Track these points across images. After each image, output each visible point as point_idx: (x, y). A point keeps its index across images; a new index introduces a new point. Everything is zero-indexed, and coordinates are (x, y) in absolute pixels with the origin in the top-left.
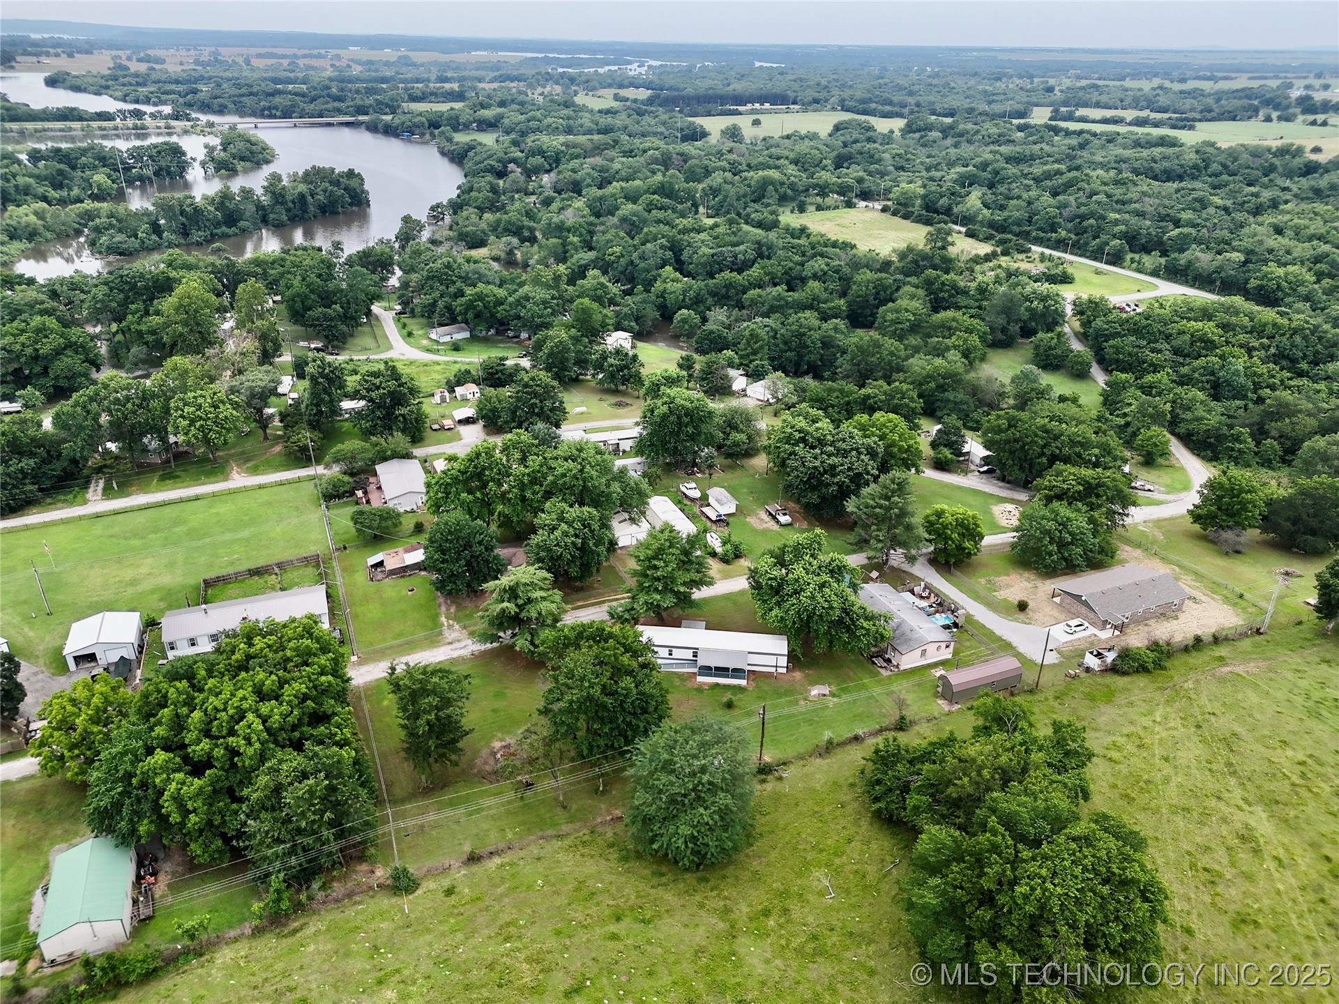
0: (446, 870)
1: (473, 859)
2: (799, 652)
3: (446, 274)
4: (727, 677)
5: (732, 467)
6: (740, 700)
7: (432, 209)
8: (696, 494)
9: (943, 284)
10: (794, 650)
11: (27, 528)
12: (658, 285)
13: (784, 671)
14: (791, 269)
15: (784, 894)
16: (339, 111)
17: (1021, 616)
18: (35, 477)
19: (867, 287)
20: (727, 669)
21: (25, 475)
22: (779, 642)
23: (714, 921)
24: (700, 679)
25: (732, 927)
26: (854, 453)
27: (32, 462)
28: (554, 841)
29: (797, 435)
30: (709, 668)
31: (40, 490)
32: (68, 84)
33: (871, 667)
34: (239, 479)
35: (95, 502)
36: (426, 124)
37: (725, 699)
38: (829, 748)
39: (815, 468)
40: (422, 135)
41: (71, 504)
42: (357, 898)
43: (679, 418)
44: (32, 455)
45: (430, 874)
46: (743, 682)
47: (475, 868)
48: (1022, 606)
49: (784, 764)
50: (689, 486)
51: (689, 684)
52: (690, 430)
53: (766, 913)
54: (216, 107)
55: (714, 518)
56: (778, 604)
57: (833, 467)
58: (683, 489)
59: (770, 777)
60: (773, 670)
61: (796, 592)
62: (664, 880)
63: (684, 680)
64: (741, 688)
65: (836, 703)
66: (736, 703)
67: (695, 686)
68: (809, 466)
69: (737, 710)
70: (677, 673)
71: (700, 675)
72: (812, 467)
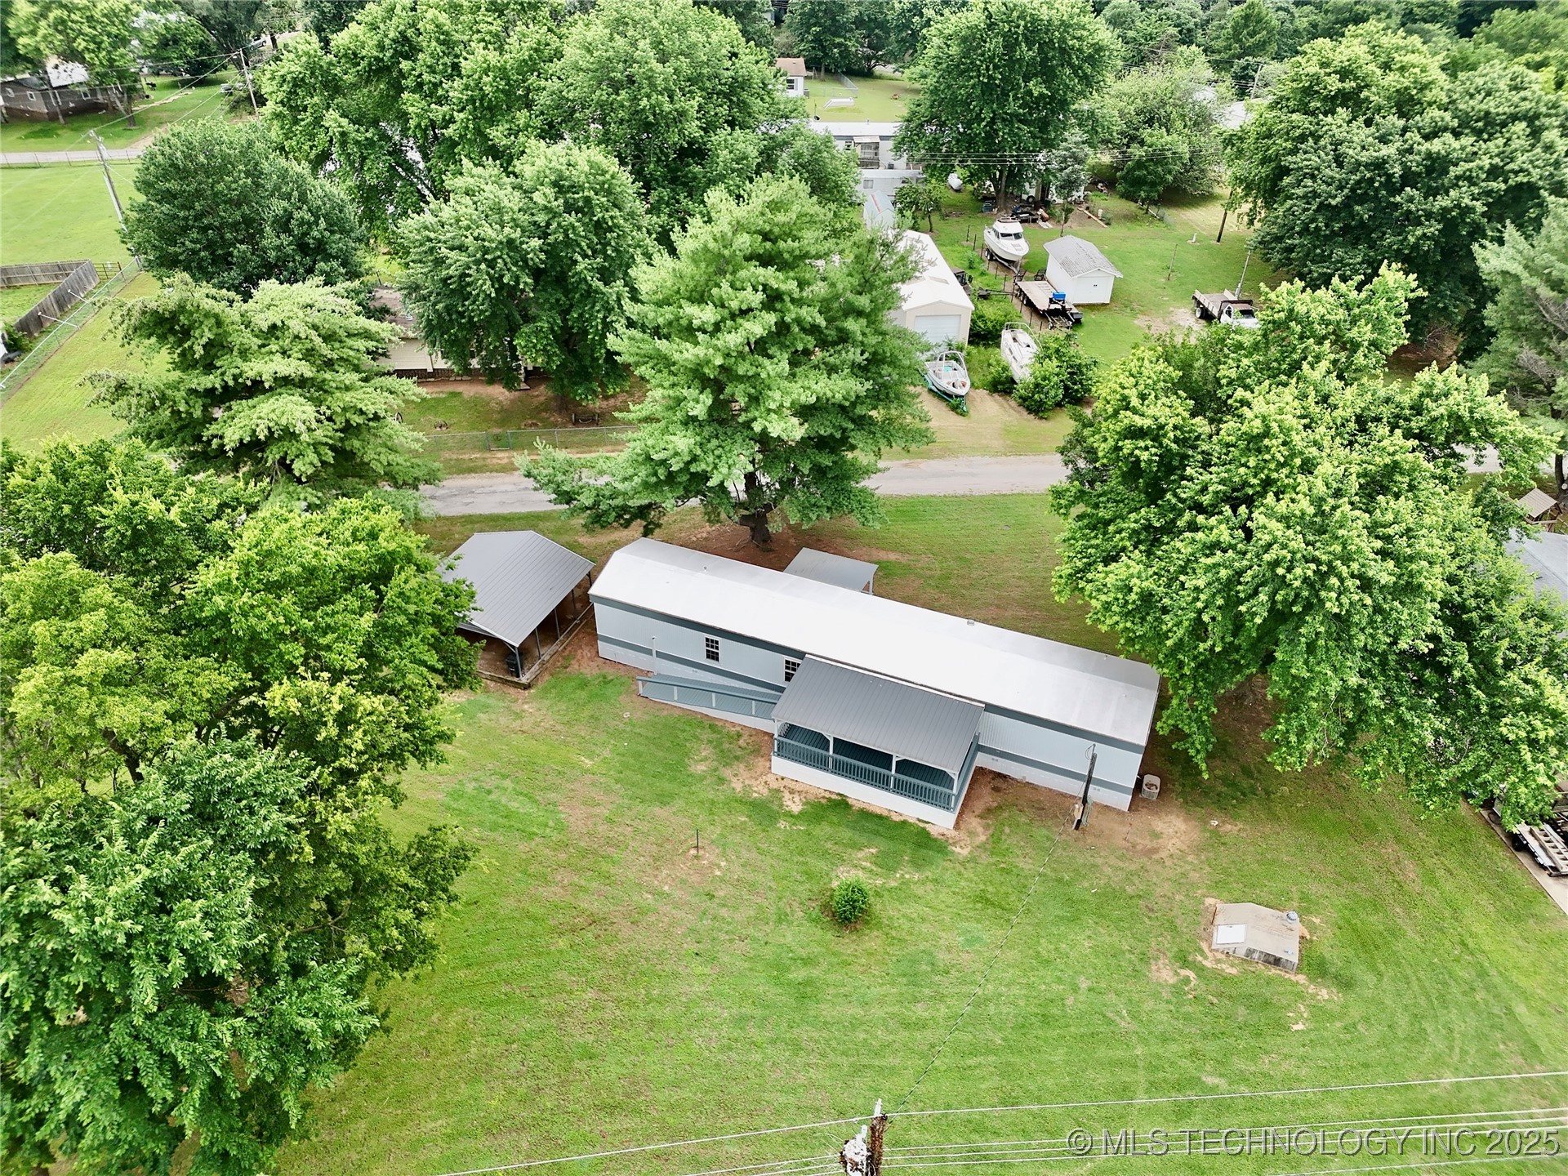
2: (1197, 746)
4: (881, 782)
5: (1131, 218)
6: (902, 893)
8: (1014, 249)
10: (1177, 733)
13: (1123, 801)
20: (884, 759)
22: (1119, 689)
24: (783, 768)
26: (1520, 127)
29: (1334, 84)
30: (820, 740)
37: (844, 877)
39: (1379, 165)
43: (1010, 45)
46: (940, 820)
50: (1001, 227)
51: (739, 781)
52: (1037, 88)
55: (1042, 304)
57: (1437, 165)
58: (990, 239)
60: (1076, 788)
63: (727, 758)
64: (922, 841)
65: (1320, 1014)
66: (877, 906)
67: (759, 791)
68: (1358, 164)
69: (872, 940)
70: (713, 725)
71: (783, 752)
72: (1367, 166)
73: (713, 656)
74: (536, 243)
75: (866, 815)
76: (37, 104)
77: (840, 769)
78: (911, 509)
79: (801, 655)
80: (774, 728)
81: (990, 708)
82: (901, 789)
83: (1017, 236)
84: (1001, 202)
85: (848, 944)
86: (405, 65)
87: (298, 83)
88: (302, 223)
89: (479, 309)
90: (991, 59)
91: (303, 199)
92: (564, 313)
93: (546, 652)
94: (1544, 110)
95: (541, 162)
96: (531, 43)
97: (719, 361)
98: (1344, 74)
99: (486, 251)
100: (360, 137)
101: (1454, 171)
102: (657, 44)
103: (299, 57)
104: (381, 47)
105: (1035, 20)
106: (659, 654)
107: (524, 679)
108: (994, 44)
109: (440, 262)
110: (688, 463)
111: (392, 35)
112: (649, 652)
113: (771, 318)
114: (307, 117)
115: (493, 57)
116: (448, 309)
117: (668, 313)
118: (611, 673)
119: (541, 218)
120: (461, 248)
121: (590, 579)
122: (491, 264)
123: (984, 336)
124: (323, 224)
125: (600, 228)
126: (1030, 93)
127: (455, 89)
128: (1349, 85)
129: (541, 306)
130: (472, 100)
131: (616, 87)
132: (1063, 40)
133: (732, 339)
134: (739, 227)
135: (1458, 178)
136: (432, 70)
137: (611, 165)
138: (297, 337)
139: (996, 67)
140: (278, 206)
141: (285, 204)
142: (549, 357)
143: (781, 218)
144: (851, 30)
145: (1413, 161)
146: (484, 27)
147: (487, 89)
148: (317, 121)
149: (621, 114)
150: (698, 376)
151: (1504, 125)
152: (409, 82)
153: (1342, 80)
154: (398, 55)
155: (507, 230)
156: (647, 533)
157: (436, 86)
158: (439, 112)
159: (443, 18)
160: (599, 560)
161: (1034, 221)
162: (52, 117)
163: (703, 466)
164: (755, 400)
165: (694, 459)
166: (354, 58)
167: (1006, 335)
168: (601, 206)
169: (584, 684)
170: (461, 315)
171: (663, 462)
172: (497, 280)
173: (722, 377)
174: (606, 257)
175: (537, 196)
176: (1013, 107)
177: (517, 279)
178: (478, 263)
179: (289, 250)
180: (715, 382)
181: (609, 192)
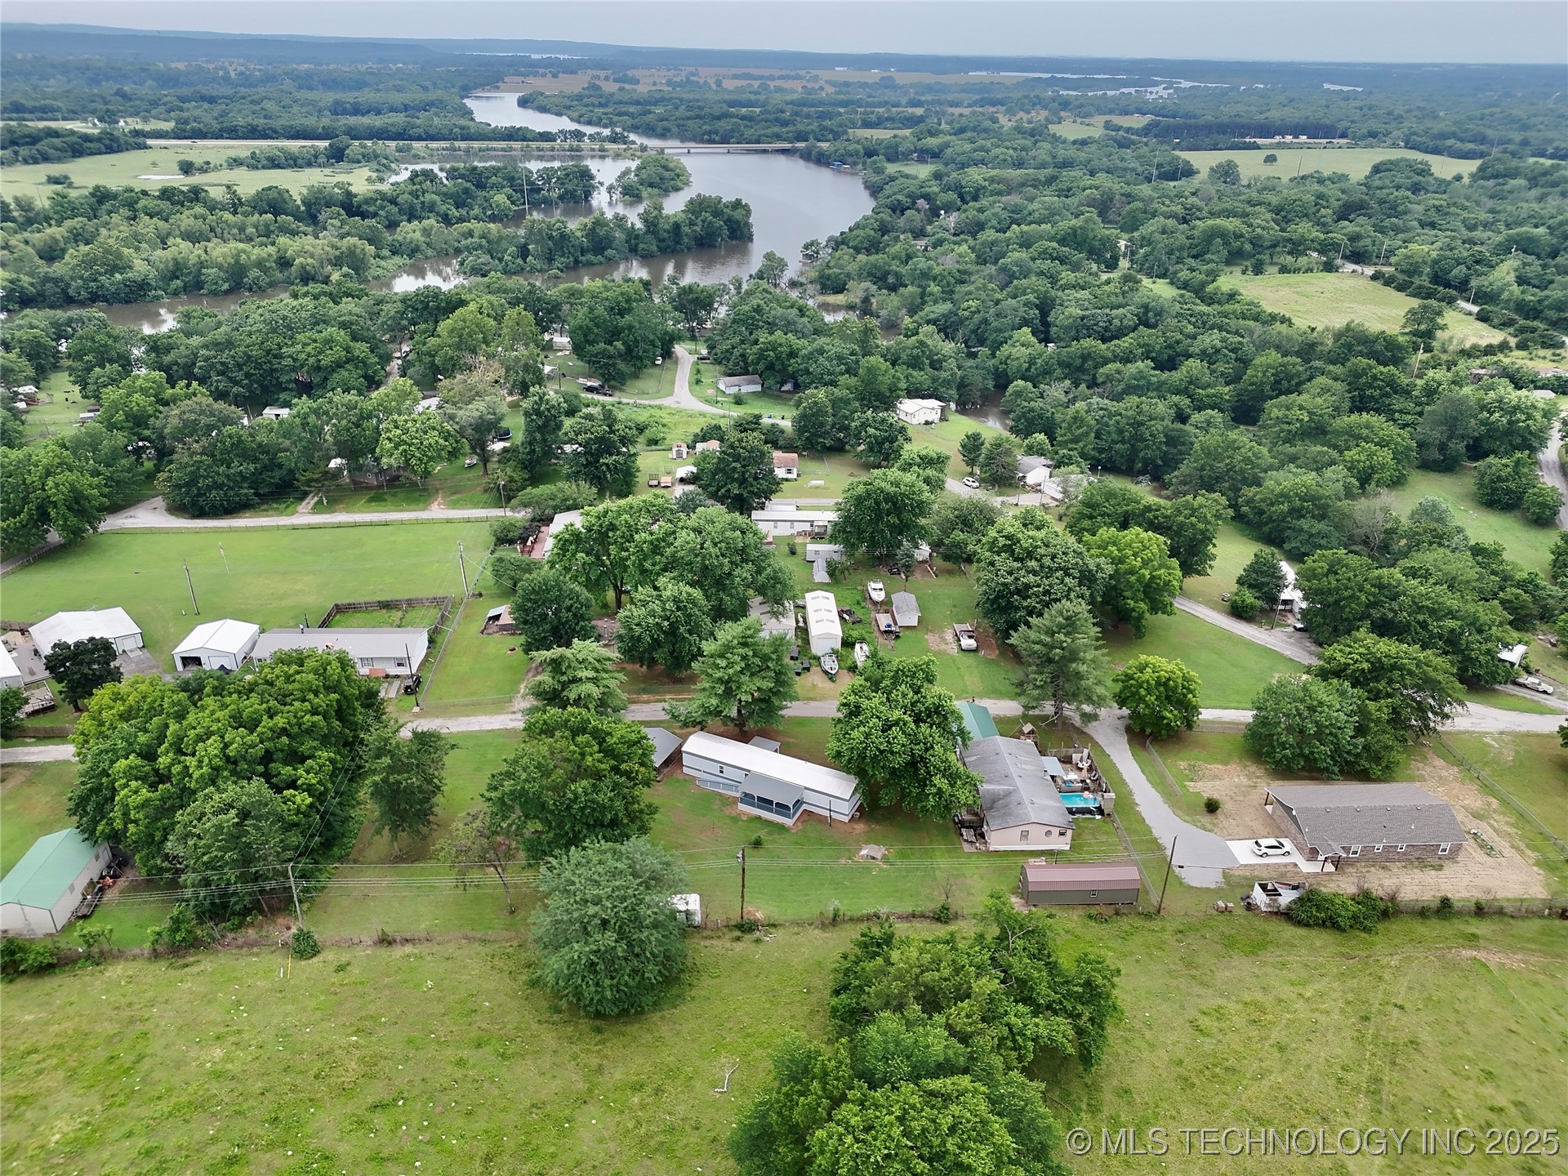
0: (352, 944)
1: (385, 941)
3: (753, 318)
4: (771, 811)
5: (950, 572)
6: (773, 841)
7: (806, 247)
8: (880, 596)
9: (1375, 377)
11: (231, 529)
12: (1005, 350)
13: (848, 819)
14: (1178, 342)
15: (671, 1073)
16: (778, 137)
17: (1206, 819)
18: (254, 481)
19: (1264, 373)
20: (771, 802)
21: (244, 479)
22: (844, 783)
23: (575, 1077)
24: (742, 807)
25: (590, 1091)
27: (252, 467)
28: (476, 945)
30: (752, 797)
31: (257, 494)
32: (536, 103)
33: (955, 838)
34: (437, 510)
35: (303, 515)
37: (756, 836)
38: (835, 921)
40: (855, 164)
41: (280, 513)
42: (255, 950)
44: (255, 460)
45: (337, 945)
46: (788, 822)
47: (384, 952)
48: (1212, 807)
49: (774, 926)
50: (875, 585)
51: (728, 811)
53: (638, 1087)
54: (659, 130)
55: (883, 628)
57: (1027, 586)
58: (869, 588)
59: (747, 936)
60: (827, 813)
62: (556, 1017)
63: (724, 805)
64: (782, 828)
65: (882, 870)
66: (766, 843)
67: (734, 814)
69: (761, 852)
70: (721, 795)
71: (742, 801)
73: (723, 772)
74: (666, 623)
75: (767, 821)
76: (372, 480)
77: (759, 807)
78: (802, 722)
79: (750, 771)
80: (738, 795)
81: (805, 789)
82: (777, 812)
85: (756, 853)
90: (869, 508)
92: (674, 646)
93: (665, 771)
96: (662, 530)
97: (727, 676)
99: (648, 626)
104: (601, 526)
105: (888, 493)
106: (705, 772)
107: (659, 779)
108: (870, 502)
109: (631, 629)
110: (716, 707)
111: (606, 522)
112: (699, 770)
113: (744, 663)
115: (646, 536)
116: (632, 645)
118: (687, 777)
119: (668, 614)
120: (640, 625)
121: (681, 746)
122: (650, 631)
123: (848, 644)
125: (689, 615)
127: (631, 546)
129: (666, 643)
130: (638, 552)
131: (696, 556)
132: (903, 500)
133: (731, 670)
136: (622, 537)
138: (589, 662)
139: (872, 511)
140: (568, 602)
146: (643, 520)
147: (645, 550)
150: (720, 680)
155: (656, 619)
156: (702, 729)
157: (623, 544)
160: (685, 738)
162: (380, 487)
163: (721, 709)
164: (738, 688)
165: (718, 706)
167: (858, 646)
168: (690, 607)
169: (678, 781)
170: (637, 647)
171: (708, 707)
172: (652, 637)
175: (667, 605)
177: (658, 636)
178: (645, 630)
180: (726, 682)
181: (694, 603)
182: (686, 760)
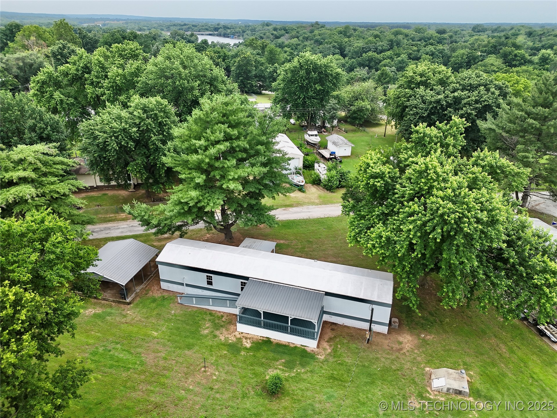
2: (413, 302)
4: (284, 330)
6: (298, 379)
8: (316, 139)
10: (404, 298)
13: (384, 330)
20: (284, 319)
22: (378, 282)
24: (242, 328)
26: (482, 88)
29: (419, 79)
30: (256, 313)
36: (241, 31)
37: (271, 373)
39: (438, 102)
43: (308, 72)
46: (311, 344)
50: (310, 133)
51: (223, 336)
52: (318, 87)
55: (327, 155)
56: (384, 218)
57: (458, 100)
58: (307, 137)
60: (365, 326)
61: (418, 195)
63: (217, 326)
66: (287, 385)
67: (232, 339)
68: (431, 102)
69: (286, 402)
70: (211, 313)
71: (243, 321)
72: (434, 102)
73: (210, 283)
74: (135, 129)
75: (279, 345)
77: (267, 326)
79: (247, 278)
80: (236, 311)
81: (328, 294)
82: (293, 332)
83: (316, 135)
84: (309, 127)
85: (274, 405)
86: (86, 76)
87: (44, 83)
88: (40, 128)
89: (112, 156)
90: (302, 77)
91: (41, 119)
92: (147, 157)
93: (138, 289)
94: (488, 83)
95: (137, 101)
96: (134, 66)
97: (207, 160)
98: (421, 75)
99: (115, 132)
100: (68, 102)
101: (463, 102)
102: (182, 63)
103: (44, 74)
104: (77, 70)
105: (316, 64)
106: (187, 285)
107: (128, 301)
108: (302, 73)
109: (96, 138)
110: (197, 203)
111: (81, 65)
112: (182, 284)
113: (228, 144)
114: (47, 95)
115: (120, 71)
116: (99, 156)
117: (186, 144)
118: (166, 295)
119: (137, 121)
120: (105, 132)
121: (157, 255)
122: (117, 137)
123: (308, 166)
124: (49, 128)
125: (160, 124)
126: (316, 89)
127: (106, 83)
128: (424, 79)
129: (138, 155)
130: (112, 87)
132: (325, 71)
133: (212, 151)
134: (213, 110)
135: (465, 104)
136: (97, 77)
137: (165, 102)
138: (31, 163)
139: (304, 80)
140: (30, 122)
141: (33, 121)
142: (142, 175)
143: (229, 108)
144: (253, 79)
145: (449, 100)
146: (117, 62)
147: (118, 82)
148: (51, 96)
149: (169, 88)
151: (476, 87)
152: (88, 82)
153: (421, 77)
154: (83, 72)
155: (123, 124)
156: (181, 236)
157: (99, 83)
158: (99, 91)
159: (101, 59)
161: (321, 132)
163: (203, 204)
165: (200, 201)
166: (66, 74)
167: (316, 165)
168: (161, 117)
169: (154, 300)
170: (105, 158)
171: (187, 203)
172: (119, 143)
173: (209, 169)
174: (164, 136)
175: (135, 113)
176: (311, 93)
177: (128, 143)
178: (111, 137)
179: (35, 139)
180: (207, 170)
181: (164, 112)
182: (164, 272)
